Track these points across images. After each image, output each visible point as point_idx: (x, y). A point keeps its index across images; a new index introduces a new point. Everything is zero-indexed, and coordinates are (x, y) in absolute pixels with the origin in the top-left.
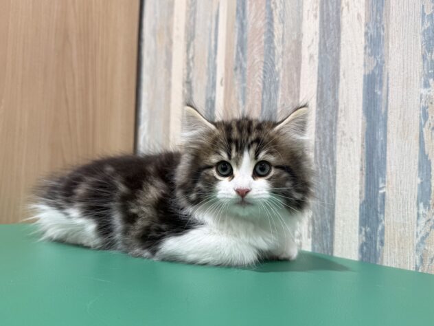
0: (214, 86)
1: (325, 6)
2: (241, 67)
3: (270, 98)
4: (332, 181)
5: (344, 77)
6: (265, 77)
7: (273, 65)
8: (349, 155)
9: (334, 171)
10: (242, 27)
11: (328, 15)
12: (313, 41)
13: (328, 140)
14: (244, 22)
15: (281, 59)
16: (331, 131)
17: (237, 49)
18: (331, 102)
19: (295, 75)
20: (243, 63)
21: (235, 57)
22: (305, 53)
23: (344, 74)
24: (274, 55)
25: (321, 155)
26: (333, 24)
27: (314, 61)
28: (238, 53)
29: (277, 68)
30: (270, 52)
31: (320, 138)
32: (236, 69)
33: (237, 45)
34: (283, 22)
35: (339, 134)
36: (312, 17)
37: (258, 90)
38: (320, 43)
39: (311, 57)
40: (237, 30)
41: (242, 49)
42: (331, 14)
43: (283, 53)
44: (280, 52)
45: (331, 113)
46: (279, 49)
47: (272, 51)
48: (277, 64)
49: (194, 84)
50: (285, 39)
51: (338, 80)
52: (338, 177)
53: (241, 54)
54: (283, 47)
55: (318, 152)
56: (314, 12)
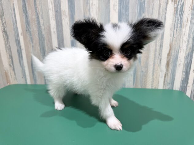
0: (18, 35)
2: (29, 30)
6: (39, 35)
7: (42, 32)
10: (27, 17)
12: (54, 27)
14: (27, 15)
17: (26, 24)
20: (30, 30)
21: (25, 26)
24: (41, 29)
28: (26, 25)
32: (27, 31)
33: (26, 22)
39: (54, 32)
40: (24, 17)
41: (28, 24)
43: (44, 29)
49: (8, 33)
53: (28, 26)
54: (44, 27)
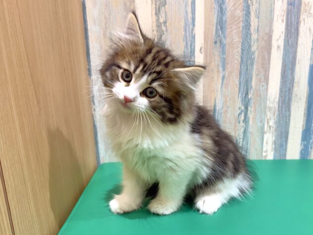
1: (289, 16)
3: (247, 69)
4: (288, 120)
5: (299, 64)
8: (299, 107)
9: (290, 115)
11: (291, 23)
13: (287, 98)
15: (256, 44)
16: (289, 93)
18: (290, 77)
19: (266, 57)
22: (274, 43)
23: (299, 62)
25: (282, 107)
26: (294, 30)
27: (280, 50)
29: (252, 49)
30: (247, 36)
31: (282, 97)
34: (258, 18)
35: (294, 95)
36: (280, 21)
37: (236, 61)
38: (285, 40)
42: (293, 23)
44: (256, 38)
45: (290, 83)
46: (254, 36)
47: (249, 36)
48: (253, 46)
50: (260, 30)
51: (295, 65)
52: (292, 118)
55: (280, 105)
56: (282, 18)
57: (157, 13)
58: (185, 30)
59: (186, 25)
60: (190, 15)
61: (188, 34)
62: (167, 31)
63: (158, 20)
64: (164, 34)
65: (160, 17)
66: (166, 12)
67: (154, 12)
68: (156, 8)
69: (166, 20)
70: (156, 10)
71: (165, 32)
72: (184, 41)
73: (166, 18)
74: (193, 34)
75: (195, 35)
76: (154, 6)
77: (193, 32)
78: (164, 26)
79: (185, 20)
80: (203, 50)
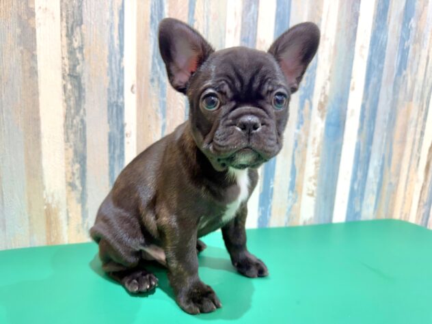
37: (180, 107)
57: (70, 34)
58: (110, 61)
59: (111, 54)
60: (116, 42)
61: (113, 66)
62: (83, 60)
63: (70, 44)
64: (79, 64)
65: (74, 40)
66: (81, 34)
67: (64, 33)
68: (67, 27)
69: (82, 45)
70: (68, 30)
71: (80, 62)
72: (108, 75)
73: (82, 42)
74: (122, 66)
75: (123, 68)
76: (64, 24)
77: (122, 64)
78: (79, 52)
79: (110, 47)
80: (135, 89)
